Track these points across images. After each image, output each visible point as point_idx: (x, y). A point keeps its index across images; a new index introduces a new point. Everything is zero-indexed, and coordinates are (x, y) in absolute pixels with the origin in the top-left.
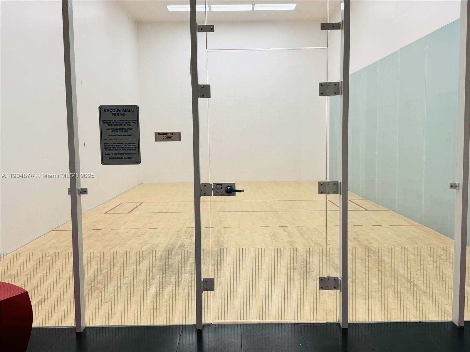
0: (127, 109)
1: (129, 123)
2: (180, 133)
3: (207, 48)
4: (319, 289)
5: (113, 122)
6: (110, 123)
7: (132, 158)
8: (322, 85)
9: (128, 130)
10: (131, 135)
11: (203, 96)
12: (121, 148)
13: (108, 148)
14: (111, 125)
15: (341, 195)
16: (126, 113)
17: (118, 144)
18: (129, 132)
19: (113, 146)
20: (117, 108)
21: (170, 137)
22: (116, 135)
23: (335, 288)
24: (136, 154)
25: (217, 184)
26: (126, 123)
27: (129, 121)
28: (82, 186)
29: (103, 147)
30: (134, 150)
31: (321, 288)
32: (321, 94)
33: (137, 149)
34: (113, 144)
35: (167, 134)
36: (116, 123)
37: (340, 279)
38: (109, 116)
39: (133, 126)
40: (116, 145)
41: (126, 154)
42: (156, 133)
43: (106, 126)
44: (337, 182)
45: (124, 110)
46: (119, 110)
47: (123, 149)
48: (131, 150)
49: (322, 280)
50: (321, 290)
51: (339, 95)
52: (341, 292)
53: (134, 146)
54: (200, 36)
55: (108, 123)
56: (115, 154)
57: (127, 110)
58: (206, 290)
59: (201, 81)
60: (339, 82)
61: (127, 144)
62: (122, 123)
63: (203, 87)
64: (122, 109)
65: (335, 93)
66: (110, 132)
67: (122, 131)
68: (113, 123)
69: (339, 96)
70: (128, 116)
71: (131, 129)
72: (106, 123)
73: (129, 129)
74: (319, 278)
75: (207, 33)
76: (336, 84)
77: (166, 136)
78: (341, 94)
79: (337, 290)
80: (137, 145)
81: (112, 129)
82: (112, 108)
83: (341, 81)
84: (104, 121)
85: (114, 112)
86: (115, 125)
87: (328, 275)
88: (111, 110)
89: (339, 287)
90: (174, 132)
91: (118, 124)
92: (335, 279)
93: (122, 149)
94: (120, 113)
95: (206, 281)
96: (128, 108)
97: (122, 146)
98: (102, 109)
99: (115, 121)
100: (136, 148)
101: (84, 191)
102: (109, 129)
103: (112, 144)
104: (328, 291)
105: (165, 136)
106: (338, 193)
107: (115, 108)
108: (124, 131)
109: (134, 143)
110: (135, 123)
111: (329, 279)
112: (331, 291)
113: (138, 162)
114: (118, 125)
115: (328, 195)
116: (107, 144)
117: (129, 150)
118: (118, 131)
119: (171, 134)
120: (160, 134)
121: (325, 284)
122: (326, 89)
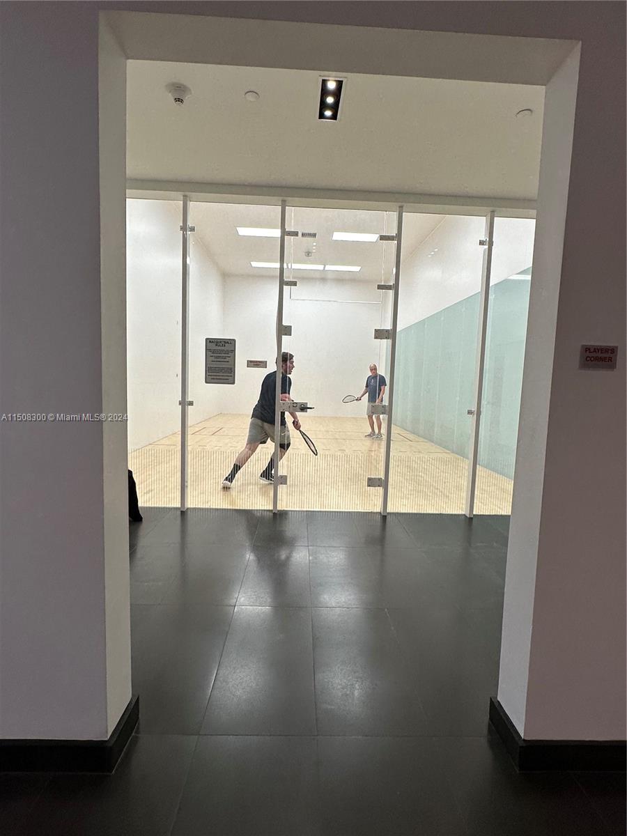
1: (227, 352)
2: (267, 362)
3: (290, 298)
5: (216, 351)
6: (213, 351)
7: (228, 379)
8: (376, 331)
9: (227, 358)
10: (228, 362)
11: (286, 334)
13: (211, 371)
14: (214, 353)
15: (387, 415)
16: (226, 345)
17: (218, 368)
20: (219, 341)
21: (259, 365)
22: (217, 361)
23: (379, 486)
24: (231, 376)
26: (225, 352)
27: (228, 350)
28: (190, 399)
29: (207, 370)
30: (231, 373)
32: (376, 337)
33: (233, 373)
35: (256, 362)
37: (383, 479)
38: (213, 346)
39: (230, 354)
41: (223, 376)
42: (248, 361)
43: (210, 354)
46: (221, 342)
48: (228, 373)
49: (369, 479)
50: (368, 487)
52: (383, 489)
53: (231, 370)
54: (285, 288)
56: (217, 376)
57: (227, 343)
58: (281, 484)
59: (285, 323)
60: (389, 330)
61: (225, 368)
62: (223, 352)
63: (286, 327)
64: (223, 341)
65: (386, 338)
66: (213, 359)
67: (222, 358)
69: (389, 340)
70: (227, 347)
71: (229, 357)
72: (210, 351)
74: (368, 477)
75: (291, 287)
76: (387, 331)
78: (391, 338)
79: (381, 488)
80: (233, 369)
81: (214, 356)
83: (391, 329)
85: (217, 343)
86: (217, 353)
87: (375, 476)
88: (215, 342)
89: (382, 484)
90: (262, 361)
92: (380, 479)
93: (221, 372)
94: (221, 344)
95: (282, 477)
96: (227, 341)
97: (221, 370)
98: (208, 341)
101: (191, 403)
102: (212, 356)
103: (214, 368)
104: (374, 488)
105: (254, 363)
107: (217, 340)
108: (224, 358)
109: (231, 368)
110: (232, 352)
111: (375, 479)
112: (377, 488)
113: (233, 382)
114: (219, 353)
116: (211, 367)
117: (226, 373)
118: (219, 358)
119: (260, 362)
120: (251, 362)
121: (372, 482)
122: (379, 334)
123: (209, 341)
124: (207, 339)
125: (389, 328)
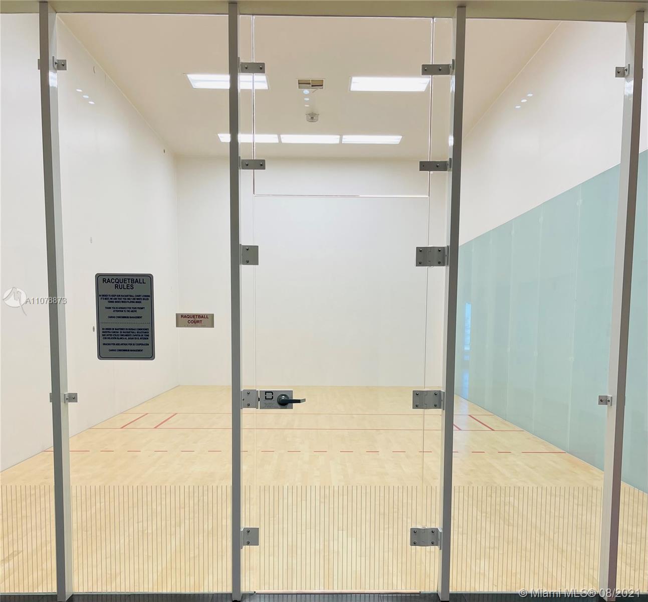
0: (137, 279)
1: (138, 299)
2: (213, 315)
3: (254, 193)
4: (411, 545)
5: (116, 297)
6: (111, 299)
7: (142, 350)
8: (420, 251)
9: (137, 310)
10: (141, 317)
11: (247, 262)
12: (126, 335)
13: (108, 335)
14: (111, 302)
15: (445, 411)
16: (135, 285)
17: (122, 329)
18: (139, 313)
19: (115, 332)
20: (121, 278)
21: (198, 322)
22: (119, 317)
23: (433, 544)
24: (148, 345)
25: (266, 392)
26: (134, 299)
27: (139, 296)
28: (71, 390)
29: (101, 333)
30: (145, 339)
31: (414, 543)
32: (419, 263)
33: (150, 337)
34: (116, 329)
35: (194, 316)
36: (120, 299)
37: (441, 531)
38: (110, 289)
39: (144, 303)
40: (119, 331)
41: (134, 345)
42: (177, 314)
43: (105, 303)
44: (440, 391)
45: (132, 280)
46: (124, 280)
47: (129, 337)
48: (141, 338)
49: (414, 532)
50: (412, 547)
51: (444, 265)
52: (440, 549)
53: (146, 332)
54: (245, 175)
55: (108, 299)
56: (118, 344)
57: (137, 281)
58: (248, 544)
59: (244, 241)
60: (444, 247)
61: (135, 329)
62: (129, 299)
63: (248, 250)
64: (129, 279)
65: (439, 263)
66: (111, 312)
67: (129, 311)
68: (116, 299)
69: (445, 267)
70: (138, 290)
71: (142, 308)
72: (106, 299)
73: (139, 308)
74: (411, 529)
75: (255, 170)
76: (440, 250)
77: (193, 319)
78: (448, 264)
79: (437, 548)
80: (150, 331)
81: (114, 308)
82: (115, 278)
83: (448, 246)
84: (103, 296)
85: (118, 283)
86: (118, 302)
87: (424, 524)
88: (113, 281)
89: (439, 542)
90: (205, 315)
91: (123, 300)
92: (434, 531)
93: (127, 337)
94: (125, 285)
95: (248, 531)
96: (137, 277)
97: (128, 333)
98: (101, 279)
99: (118, 296)
100: (148, 335)
101: (73, 398)
102: (110, 308)
103: (113, 329)
104: (424, 547)
105: (191, 319)
106: (440, 408)
107: (119, 278)
108: (132, 311)
109: (146, 329)
110: (148, 299)
111: (425, 530)
112: (428, 548)
113: (151, 356)
114: (122, 302)
115: (426, 410)
116: (107, 329)
117: (138, 338)
118: (122, 311)
119: (200, 316)
120: (184, 316)
121: (419, 537)
122: (425, 257)
123: (103, 280)
124: (98, 276)
125: (445, 245)
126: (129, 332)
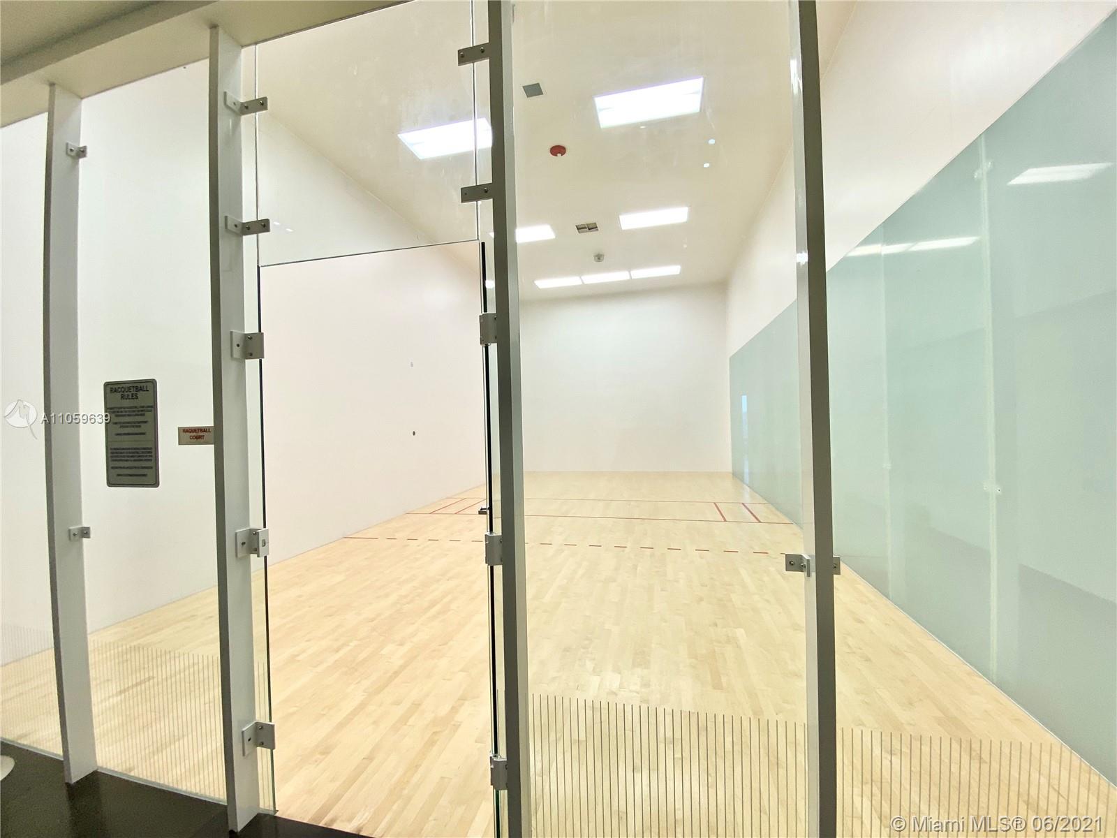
0: (140, 387)
1: (141, 411)
5: (122, 409)
6: (118, 412)
7: (145, 475)
9: (142, 424)
10: (145, 433)
11: (251, 355)
12: (132, 457)
13: (115, 457)
14: (118, 416)
16: (140, 394)
17: (129, 449)
18: (144, 428)
19: (120, 453)
20: (127, 386)
21: (200, 437)
22: (124, 434)
24: (151, 468)
27: (143, 407)
29: (109, 455)
30: (148, 460)
32: (485, 339)
33: (153, 459)
34: (122, 449)
35: (195, 430)
36: (126, 412)
38: (117, 400)
39: (148, 416)
40: (125, 451)
41: (137, 468)
42: (179, 429)
45: (137, 388)
46: (129, 389)
47: (135, 458)
48: (145, 460)
53: (148, 453)
55: (115, 412)
56: (124, 468)
57: (142, 389)
61: (138, 449)
62: (134, 411)
63: (251, 338)
64: (133, 387)
66: (118, 429)
67: (134, 426)
68: (122, 412)
70: (143, 400)
71: (147, 422)
72: (113, 412)
73: (143, 422)
77: (194, 434)
80: (154, 450)
81: (120, 423)
82: (121, 386)
84: (111, 408)
85: (123, 392)
86: (124, 416)
88: (119, 390)
91: (128, 413)
93: (132, 459)
94: (130, 394)
96: (141, 384)
98: (108, 389)
99: (124, 408)
100: (151, 456)
101: (86, 532)
102: (117, 423)
103: (120, 449)
107: (125, 385)
108: (137, 426)
109: (151, 449)
110: (151, 411)
113: (155, 484)
114: (129, 415)
116: (114, 449)
117: (142, 460)
118: (128, 427)
119: (203, 429)
120: (185, 430)
123: (111, 389)
124: (107, 385)
126: (134, 453)
